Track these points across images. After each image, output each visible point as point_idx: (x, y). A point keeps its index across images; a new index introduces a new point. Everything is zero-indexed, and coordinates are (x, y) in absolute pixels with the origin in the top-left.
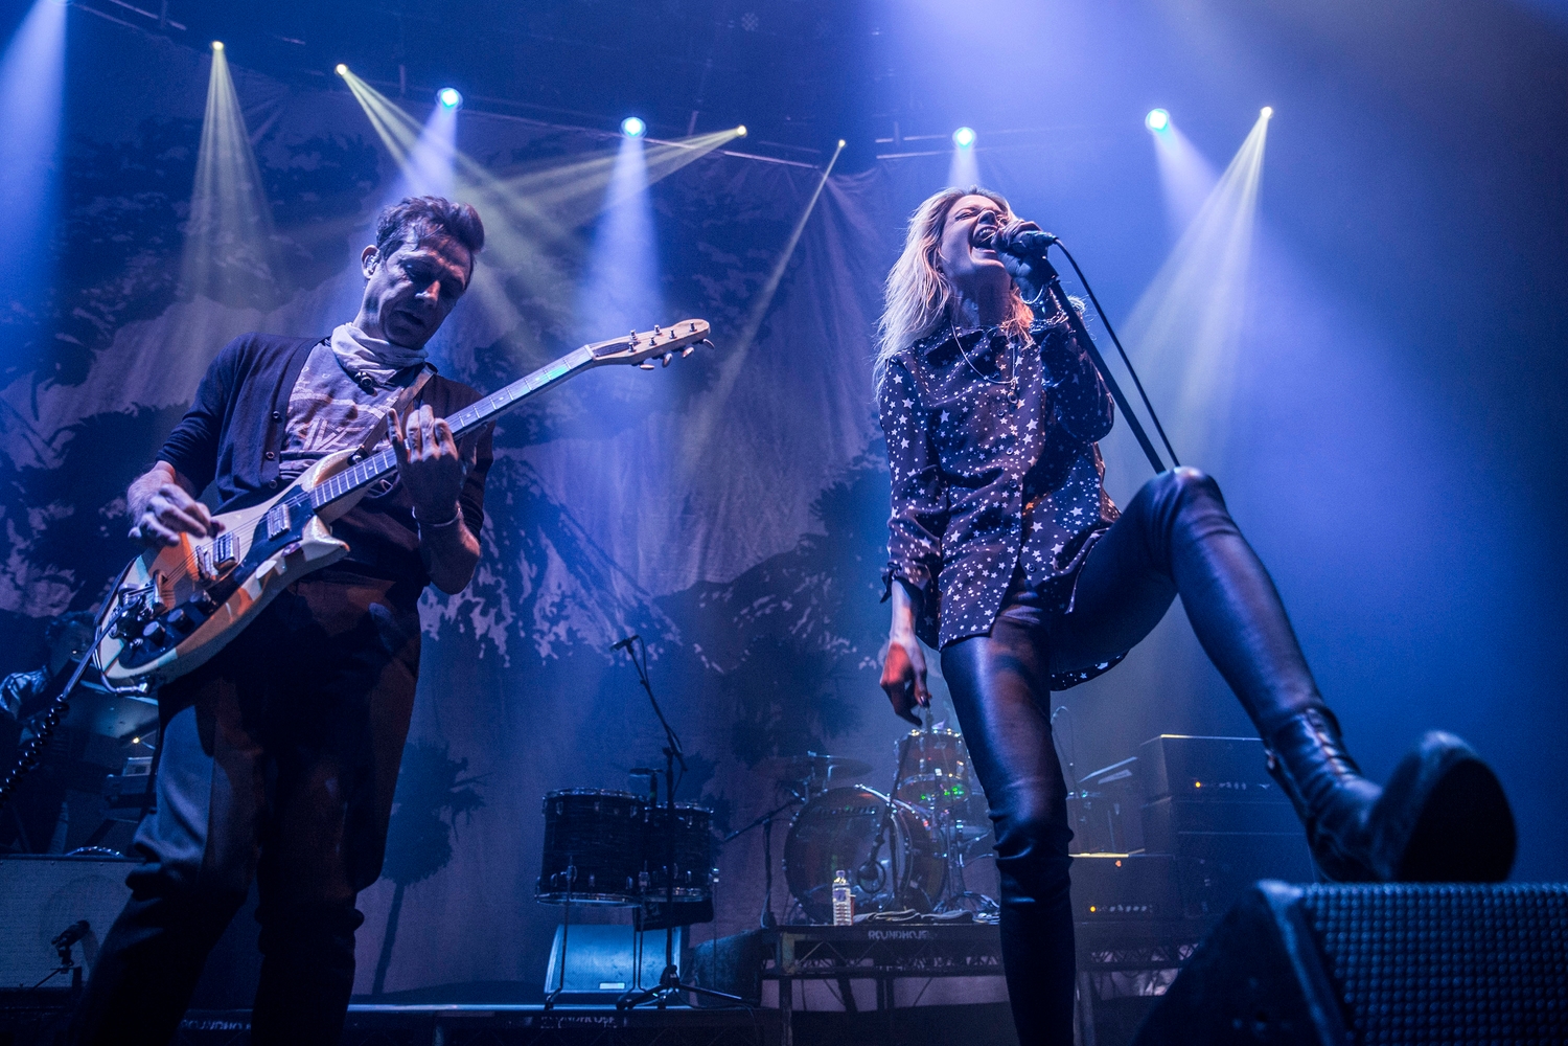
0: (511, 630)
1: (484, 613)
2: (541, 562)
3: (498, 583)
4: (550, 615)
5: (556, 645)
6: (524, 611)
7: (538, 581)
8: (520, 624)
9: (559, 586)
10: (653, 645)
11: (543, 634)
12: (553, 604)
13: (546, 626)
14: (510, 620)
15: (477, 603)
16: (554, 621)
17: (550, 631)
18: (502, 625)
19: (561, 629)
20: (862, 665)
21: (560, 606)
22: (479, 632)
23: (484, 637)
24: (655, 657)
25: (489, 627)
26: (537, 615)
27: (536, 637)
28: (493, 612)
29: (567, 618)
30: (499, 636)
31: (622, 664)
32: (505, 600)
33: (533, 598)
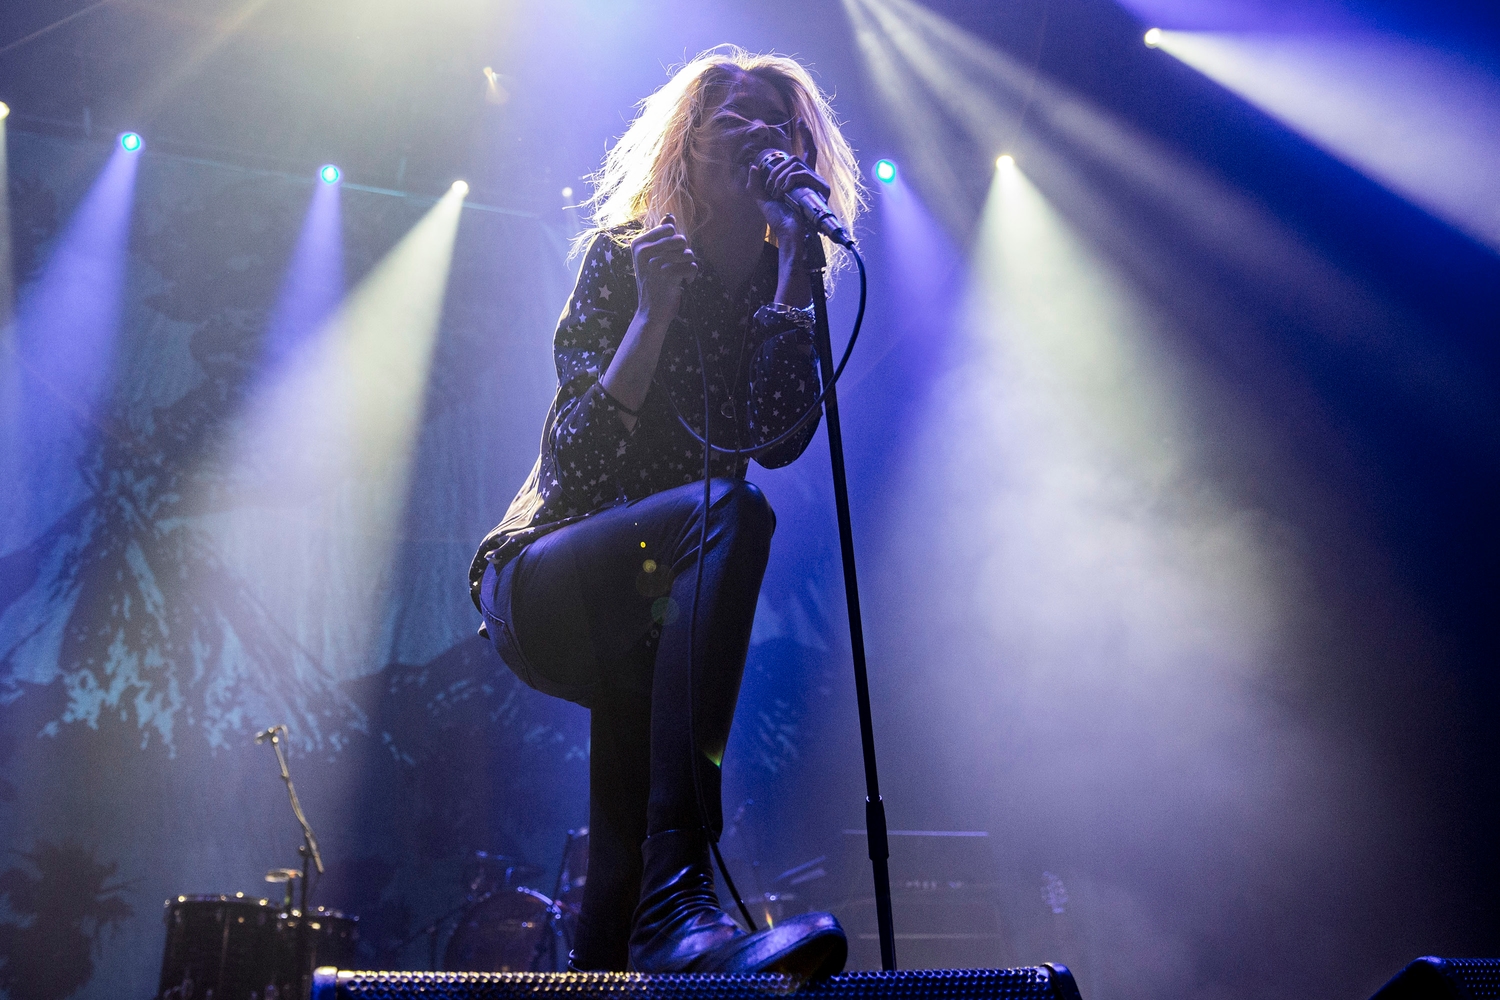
0: (180, 716)
1: (150, 698)
2: (216, 641)
3: (166, 666)
4: (222, 699)
5: (229, 734)
6: (194, 696)
7: (212, 663)
8: (190, 710)
9: (235, 668)
10: (337, 733)
11: (214, 721)
12: (227, 689)
13: (216, 712)
14: (177, 706)
15: (142, 688)
16: (227, 707)
17: (222, 716)
18: (169, 712)
19: (235, 717)
20: (569, 756)
21: (235, 690)
22: (143, 719)
23: (149, 726)
24: (338, 748)
25: (155, 715)
26: (208, 700)
27: (207, 724)
28: (159, 697)
29: (242, 704)
30: (165, 725)
31: (302, 756)
32: (174, 684)
33: (206, 681)
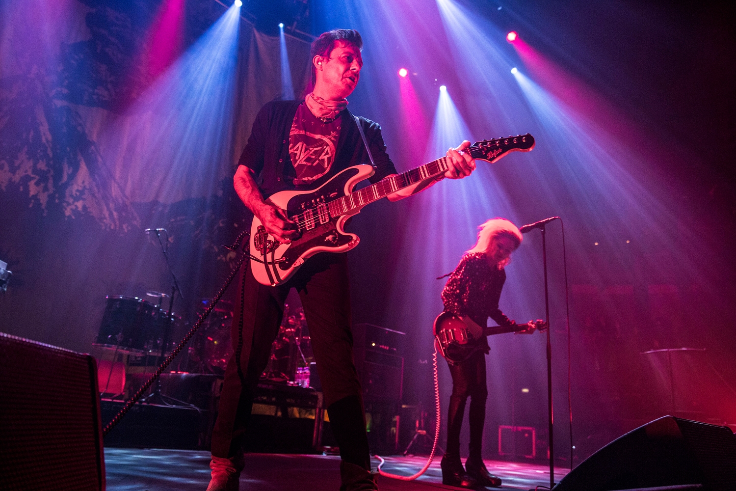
0: (51, 197)
1: (37, 184)
2: (76, 168)
3: (49, 171)
4: (75, 196)
5: (75, 211)
6: (61, 189)
7: (72, 177)
8: (57, 195)
9: (83, 182)
10: (126, 224)
11: (69, 204)
12: (77, 191)
13: (71, 201)
14: (51, 192)
15: (34, 178)
16: (76, 199)
17: (73, 202)
18: (46, 193)
19: (80, 204)
21: (82, 192)
22: (32, 193)
23: (35, 197)
24: (126, 231)
25: (39, 192)
26: (67, 194)
27: (64, 204)
28: (42, 185)
29: (84, 199)
30: (44, 198)
31: (108, 230)
32: (51, 181)
33: (66, 185)
